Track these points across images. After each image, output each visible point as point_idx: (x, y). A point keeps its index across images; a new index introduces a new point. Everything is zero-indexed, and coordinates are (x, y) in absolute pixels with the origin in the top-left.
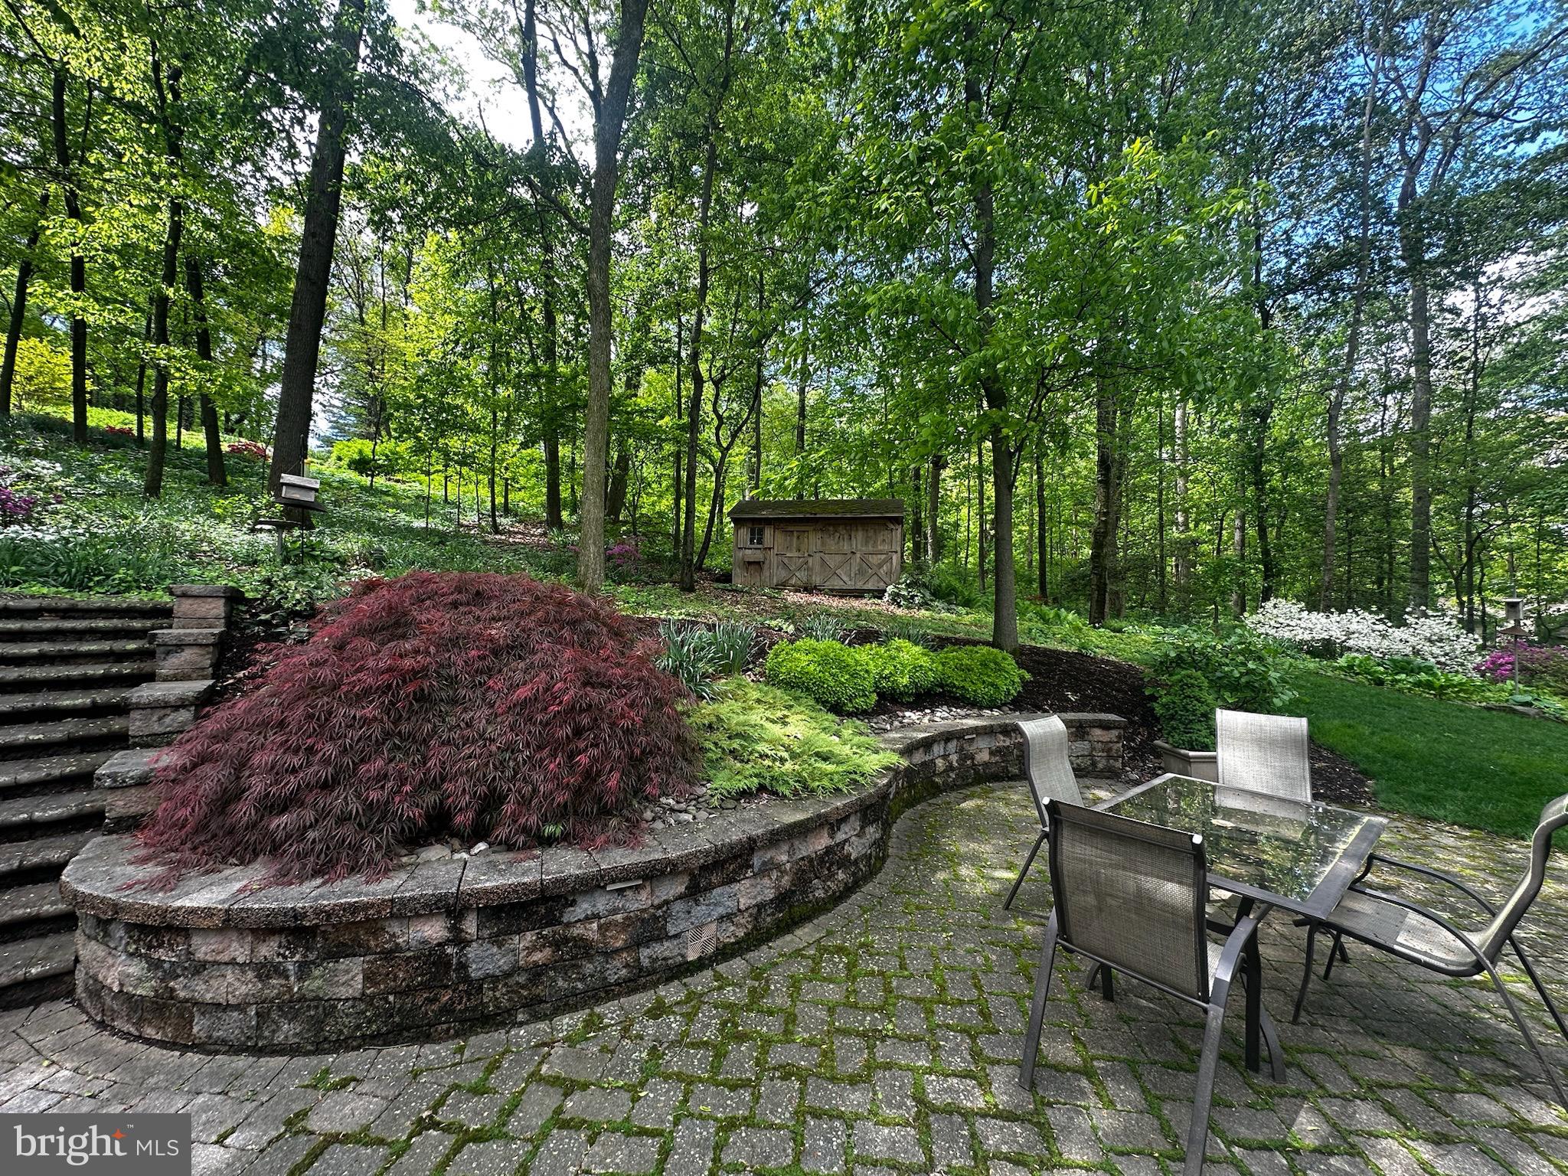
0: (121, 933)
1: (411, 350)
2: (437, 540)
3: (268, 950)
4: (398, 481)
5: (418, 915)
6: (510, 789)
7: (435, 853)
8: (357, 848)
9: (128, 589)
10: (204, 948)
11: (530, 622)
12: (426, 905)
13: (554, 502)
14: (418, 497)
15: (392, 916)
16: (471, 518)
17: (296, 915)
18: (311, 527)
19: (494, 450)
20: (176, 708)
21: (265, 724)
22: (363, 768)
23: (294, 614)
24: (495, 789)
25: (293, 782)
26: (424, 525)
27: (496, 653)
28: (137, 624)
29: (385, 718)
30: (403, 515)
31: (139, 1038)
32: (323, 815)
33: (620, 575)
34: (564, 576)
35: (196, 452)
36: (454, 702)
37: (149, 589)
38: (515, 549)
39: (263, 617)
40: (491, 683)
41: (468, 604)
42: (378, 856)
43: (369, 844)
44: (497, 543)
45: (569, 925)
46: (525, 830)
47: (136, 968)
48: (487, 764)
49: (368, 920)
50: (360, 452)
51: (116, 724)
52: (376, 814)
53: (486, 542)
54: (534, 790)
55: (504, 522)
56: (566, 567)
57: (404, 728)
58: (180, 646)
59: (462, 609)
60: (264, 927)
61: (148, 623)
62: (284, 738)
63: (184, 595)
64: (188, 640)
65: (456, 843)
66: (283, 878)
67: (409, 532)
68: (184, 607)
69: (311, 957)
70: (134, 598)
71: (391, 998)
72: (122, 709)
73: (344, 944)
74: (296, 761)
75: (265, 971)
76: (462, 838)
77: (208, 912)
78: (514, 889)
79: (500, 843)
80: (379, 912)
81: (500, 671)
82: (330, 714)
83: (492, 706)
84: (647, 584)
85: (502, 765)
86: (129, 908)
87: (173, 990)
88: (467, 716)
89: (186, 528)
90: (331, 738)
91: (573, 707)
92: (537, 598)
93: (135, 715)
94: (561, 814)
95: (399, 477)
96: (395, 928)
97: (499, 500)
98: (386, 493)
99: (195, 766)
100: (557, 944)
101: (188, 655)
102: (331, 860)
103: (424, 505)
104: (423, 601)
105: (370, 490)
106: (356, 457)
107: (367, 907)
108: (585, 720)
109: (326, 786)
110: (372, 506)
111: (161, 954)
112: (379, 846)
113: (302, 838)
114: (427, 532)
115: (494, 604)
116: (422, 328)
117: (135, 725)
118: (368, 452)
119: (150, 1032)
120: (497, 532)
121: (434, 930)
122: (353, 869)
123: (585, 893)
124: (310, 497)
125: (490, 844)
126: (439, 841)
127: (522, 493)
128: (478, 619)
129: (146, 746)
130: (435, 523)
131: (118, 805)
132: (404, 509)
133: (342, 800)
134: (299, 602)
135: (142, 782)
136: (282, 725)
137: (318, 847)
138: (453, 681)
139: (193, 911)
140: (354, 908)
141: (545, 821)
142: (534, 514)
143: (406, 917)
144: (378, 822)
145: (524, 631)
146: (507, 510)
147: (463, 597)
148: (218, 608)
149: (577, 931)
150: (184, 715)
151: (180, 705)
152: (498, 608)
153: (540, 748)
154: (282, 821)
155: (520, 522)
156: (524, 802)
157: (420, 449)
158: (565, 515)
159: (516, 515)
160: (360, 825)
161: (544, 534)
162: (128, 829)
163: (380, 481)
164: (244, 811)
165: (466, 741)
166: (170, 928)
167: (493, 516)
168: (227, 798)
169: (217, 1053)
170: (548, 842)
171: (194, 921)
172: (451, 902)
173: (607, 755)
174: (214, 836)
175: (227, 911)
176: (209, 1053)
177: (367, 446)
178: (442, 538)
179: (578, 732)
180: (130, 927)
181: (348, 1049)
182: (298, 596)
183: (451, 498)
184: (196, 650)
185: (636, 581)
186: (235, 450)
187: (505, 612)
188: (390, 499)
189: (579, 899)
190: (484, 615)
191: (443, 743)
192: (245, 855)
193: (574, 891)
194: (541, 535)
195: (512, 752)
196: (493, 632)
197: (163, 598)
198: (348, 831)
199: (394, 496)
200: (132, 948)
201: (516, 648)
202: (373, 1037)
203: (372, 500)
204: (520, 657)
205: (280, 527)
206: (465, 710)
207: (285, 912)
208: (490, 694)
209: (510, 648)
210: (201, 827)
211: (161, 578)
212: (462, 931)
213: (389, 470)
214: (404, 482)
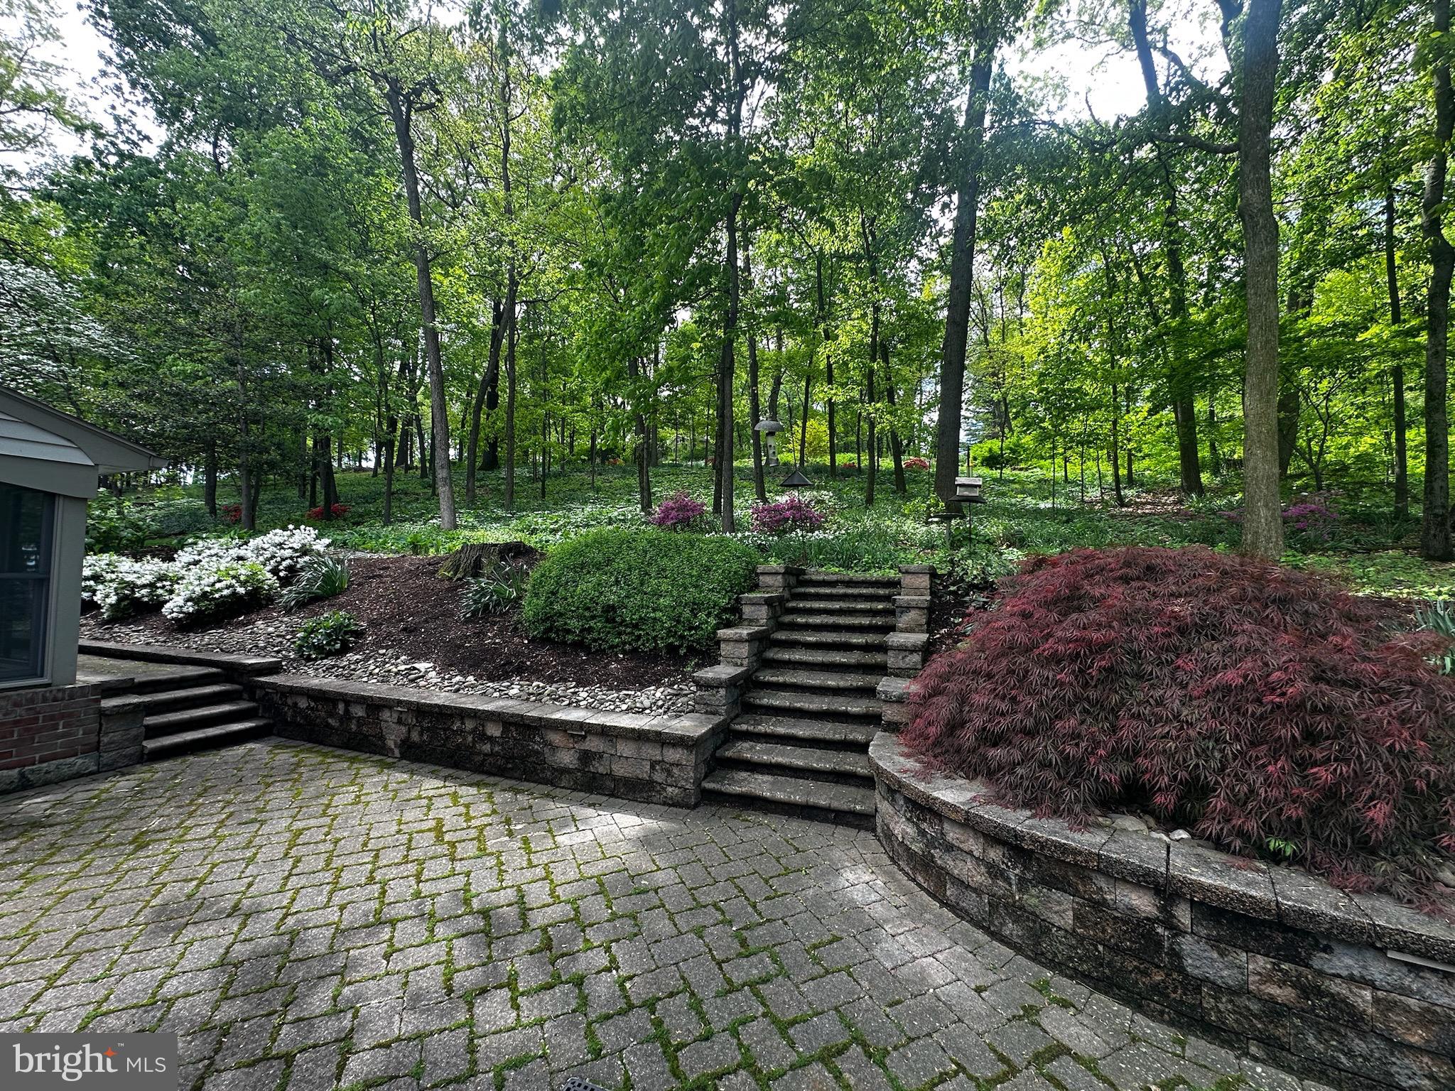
0: (902, 802)
1: (1030, 353)
2: (1064, 518)
3: (995, 854)
4: (1021, 469)
5: (1124, 880)
6: (1217, 782)
7: (1129, 823)
8: (1058, 795)
9: (869, 569)
10: (953, 834)
11: (1221, 600)
12: (1133, 874)
13: (1190, 466)
14: (1039, 481)
15: (1099, 871)
16: (1093, 493)
17: (1017, 835)
18: (963, 517)
19: (1115, 423)
20: (912, 652)
21: (976, 673)
22: (1059, 724)
23: (972, 587)
24: (1198, 777)
25: (1004, 723)
26: (1050, 505)
27: (1182, 631)
28: (881, 592)
29: (1075, 683)
30: (1029, 499)
31: (914, 880)
32: (1027, 757)
33: (1303, 542)
34: (1221, 545)
35: (888, 472)
36: (1139, 676)
37: (880, 568)
38: (1147, 520)
39: (952, 588)
40: (1180, 662)
41: (1138, 578)
42: (1077, 808)
43: (1069, 794)
44: (1125, 516)
45: (1321, 973)
46: (1241, 833)
47: (911, 830)
48: (1186, 749)
49: (1076, 864)
50: (990, 450)
51: (879, 658)
52: (1074, 769)
53: (1113, 516)
54: (1251, 791)
55: (1129, 493)
56: (1218, 537)
57: (1092, 694)
58: (908, 608)
59: (1134, 584)
60: (995, 836)
61: (887, 591)
62: (993, 686)
63: (907, 572)
64: (914, 604)
65: (1152, 822)
66: (999, 799)
67: (1037, 513)
68: (907, 580)
69: (1029, 876)
70: (875, 574)
71: (1100, 948)
72: (883, 648)
73: (1057, 878)
74: (1004, 706)
75: (994, 871)
76: (1158, 820)
77: (955, 808)
78: (1241, 898)
79: (1209, 838)
80: (1086, 862)
81: (1190, 650)
82: (1027, 672)
83: (1184, 686)
84: (1352, 552)
85: (1204, 753)
86: (907, 787)
87: (933, 856)
88: (1158, 693)
89: (890, 525)
90: (1030, 693)
91: (1303, 703)
92: (1225, 573)
93: (890, 653)
94: (1293, 830)
95: (1022, 465)
96: (1102, 882)
97: (1123, 472)
98: (1013, 482)
99: (930, 696)
100: (1306, 991)
101: (913, 614)
102: (1036, 798)
103: (1046, 487)
104: (1092, 576)
105: (1000, 481)
106: (987, 454)
107: (1076, 852)
108: (1323, 725)
109: (1030, 733)
110: (1003, 494)
111: (924, 826)
112: (1077, 800)
113: (1012, 772)
114: (1054, 513)
115: (1171, 579)
116: (1038, 329)
117: (892, 660)
118: (996, 449)
119: (920, 879)
120: (1123, 505)
121: (1143, 903)
122: (1055, 812)
123: (1349, 945)
124: (976, 493)
125: (1193, 835)
126: (1132, 813)
127: (1146, 462)
128: (1155, 595)
129: (897, 676)
130: (1061, 503)
131: (890, 713)
132: (1031, 493)
133: (1042, 746)
134: (976, 577)
135: (900, 701)
136: (989, 676)
137: (1026, 783)
138: (1136, 655)
139: (945, 803)
140: (1064, 849)
141: (1270, 832)
142: (1164, 481)
143: (1112, 877)
144: (1075, 776)
145: (1215, 609)
146: (1131, 482)
147: (1132, 572)
148: (925, 581)
149: (1337, 987)
150: (916, 658)
151: (913, 650)
152: (1176, 584)
153: (1253, 744)
154: (997, 753)
155: (1148, 492)
156: (1240, 802)
157: (1044, 437)
158: (1205, 477)
159: (1142, 485)
160: (1058, 773)
161: (1180, 502)
162: (893, 731)
163: (1007, 472)
164: (967, 737)
165: (1159, 719)
166: (930, 810)
167: (1118, 489)
168: (954, 726)
169: (963, 919)
170: (1276, 858)
171: (945, 811)
172: (1161, 880)
173: (1362, 777)
174: (947, 751)
175: (967, 812)
176: (958, 916)
177: (995, 445)
178: (1069, 516)
179: (1311, 737)
180: (907, 800)
181: (1062, 973)
182: (975, 572)
183: (1070, 477)
184: (917, 611)
185: (1334, 549)
186: (909, 466)
187: (1186, 588)
188: (1017, 486)
189: (1338, 949)
190: (1161, 590)
191: (1133, 716)
192: (971, 773)
193: (1328, 935)
194: (1175, 503)
195: (1217, 741)
196: (1177, 609)
197: (892, 574)
198: (1049, 775)
199: (1019, 482)
200: (909, 815)
201: (1208, 627)
202: (1083, 973)
203: (1004, 488)
204: (1213, 638)
205: (946, 519)
206: (1152, 687)
207: (1009, 830)
208: (1180, 674)
209: (1199, 629)
210: (937, 743)
211: (886, 561)
212: (1174, 916)
213: (1013, 462)
214: (1027, 469)
